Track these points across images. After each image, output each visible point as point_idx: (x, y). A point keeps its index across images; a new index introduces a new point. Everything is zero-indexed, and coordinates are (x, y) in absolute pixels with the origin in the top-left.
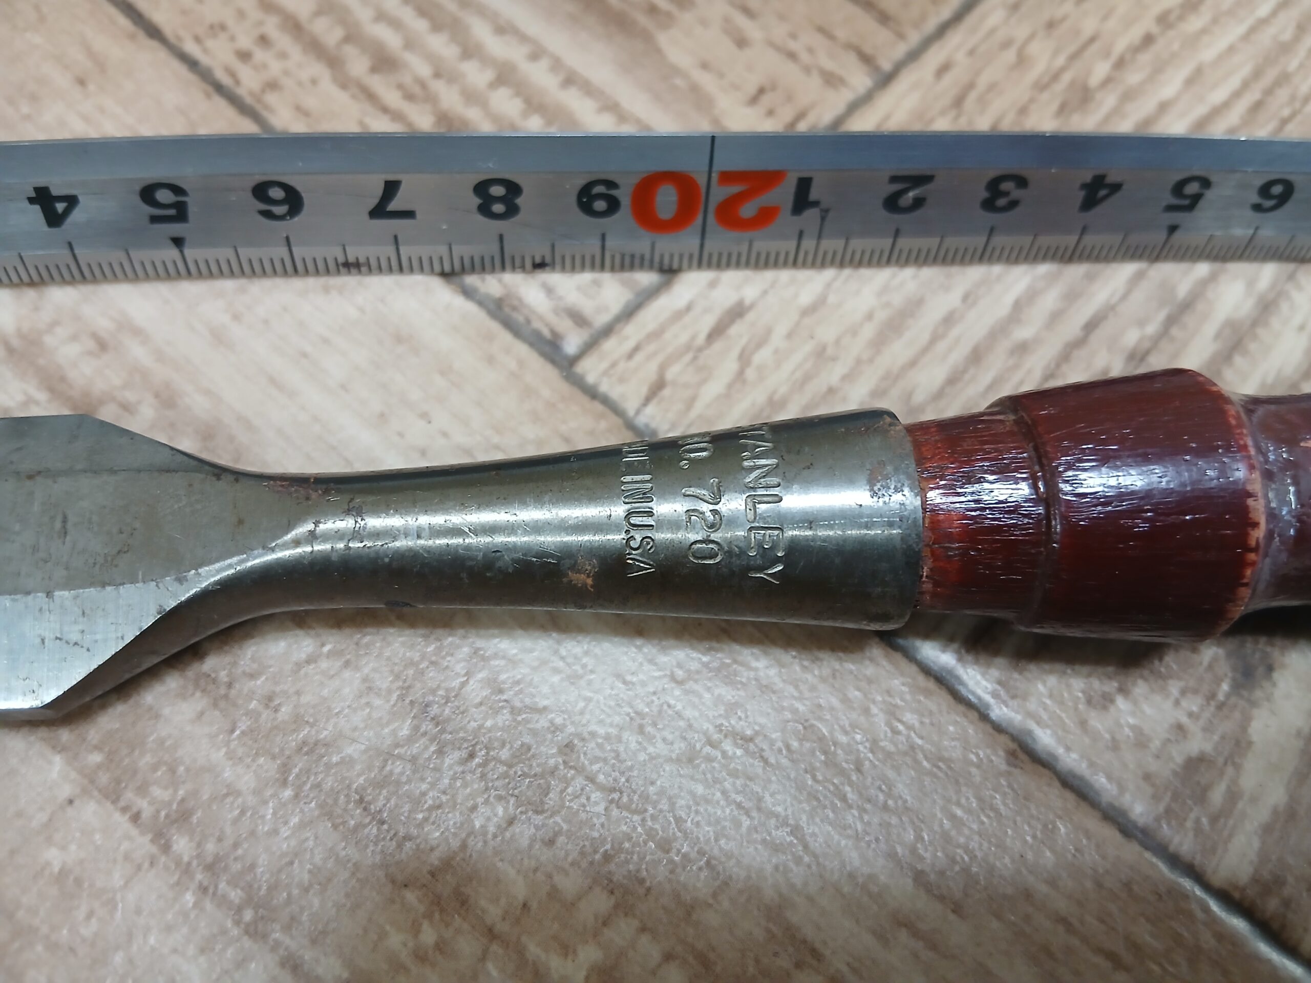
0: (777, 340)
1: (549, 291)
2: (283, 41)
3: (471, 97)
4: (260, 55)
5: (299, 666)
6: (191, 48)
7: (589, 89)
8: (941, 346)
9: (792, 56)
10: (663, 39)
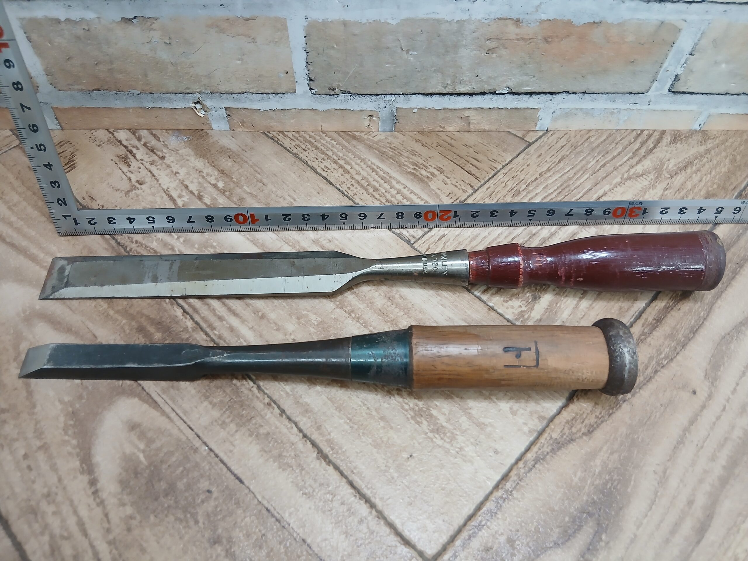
0: (451, 241)
1: (408, 232)
2: (356, 185)
3: (392, 196)
4: (352, 188)
5: (369, 291)
6: (338, 186)
7: (415, 194)
8: (483, 242)
9: (456, 186)
10: (430, 183)
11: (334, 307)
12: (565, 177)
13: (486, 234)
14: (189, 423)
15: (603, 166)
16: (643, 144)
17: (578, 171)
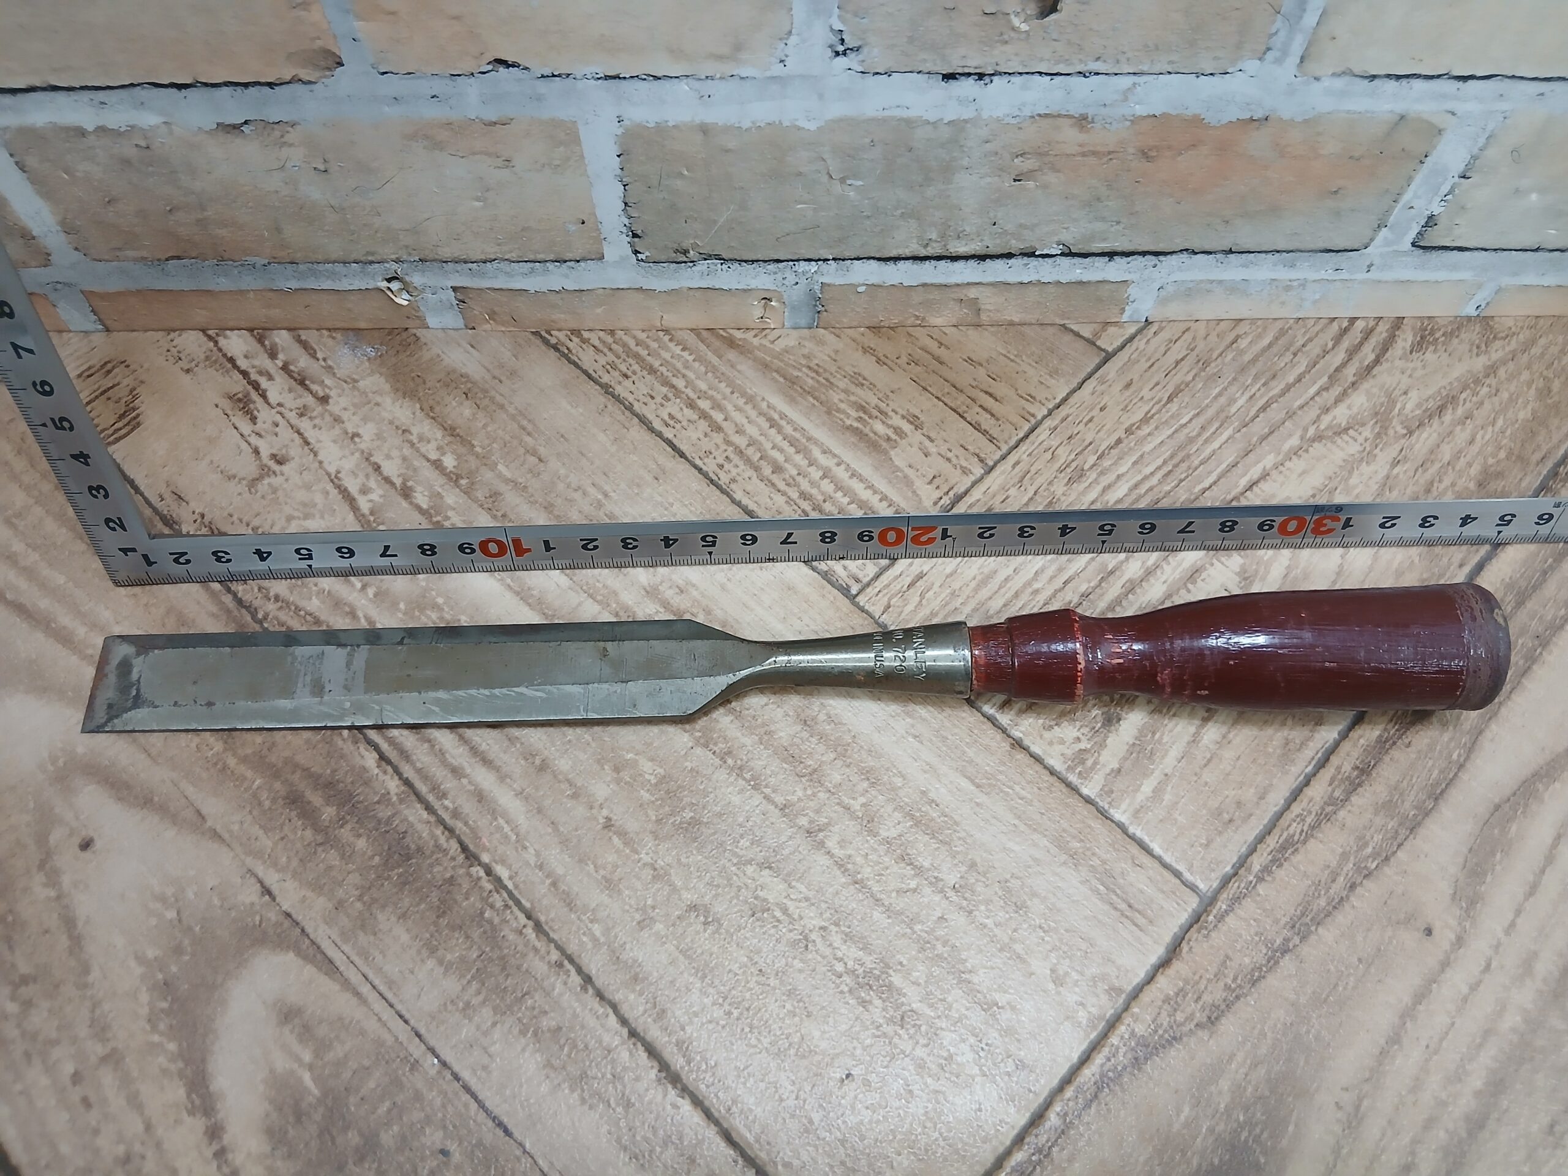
0: (936, 588)
1: (845, 568)
2: (736, 459)
3: (812, 483)
4: (727, 466)
5: (763, 707)
6: (698, 462)
7: (861, 479)
8: (1003, 591)
9: (949, 460)
10: (892, 453)
11: (691, 744)
12: (1182, 436)
13: (1009, 571)
14: (399, 1007)
15: (1264, 409)
16: (1352, 353)
17: (1210, 421)
